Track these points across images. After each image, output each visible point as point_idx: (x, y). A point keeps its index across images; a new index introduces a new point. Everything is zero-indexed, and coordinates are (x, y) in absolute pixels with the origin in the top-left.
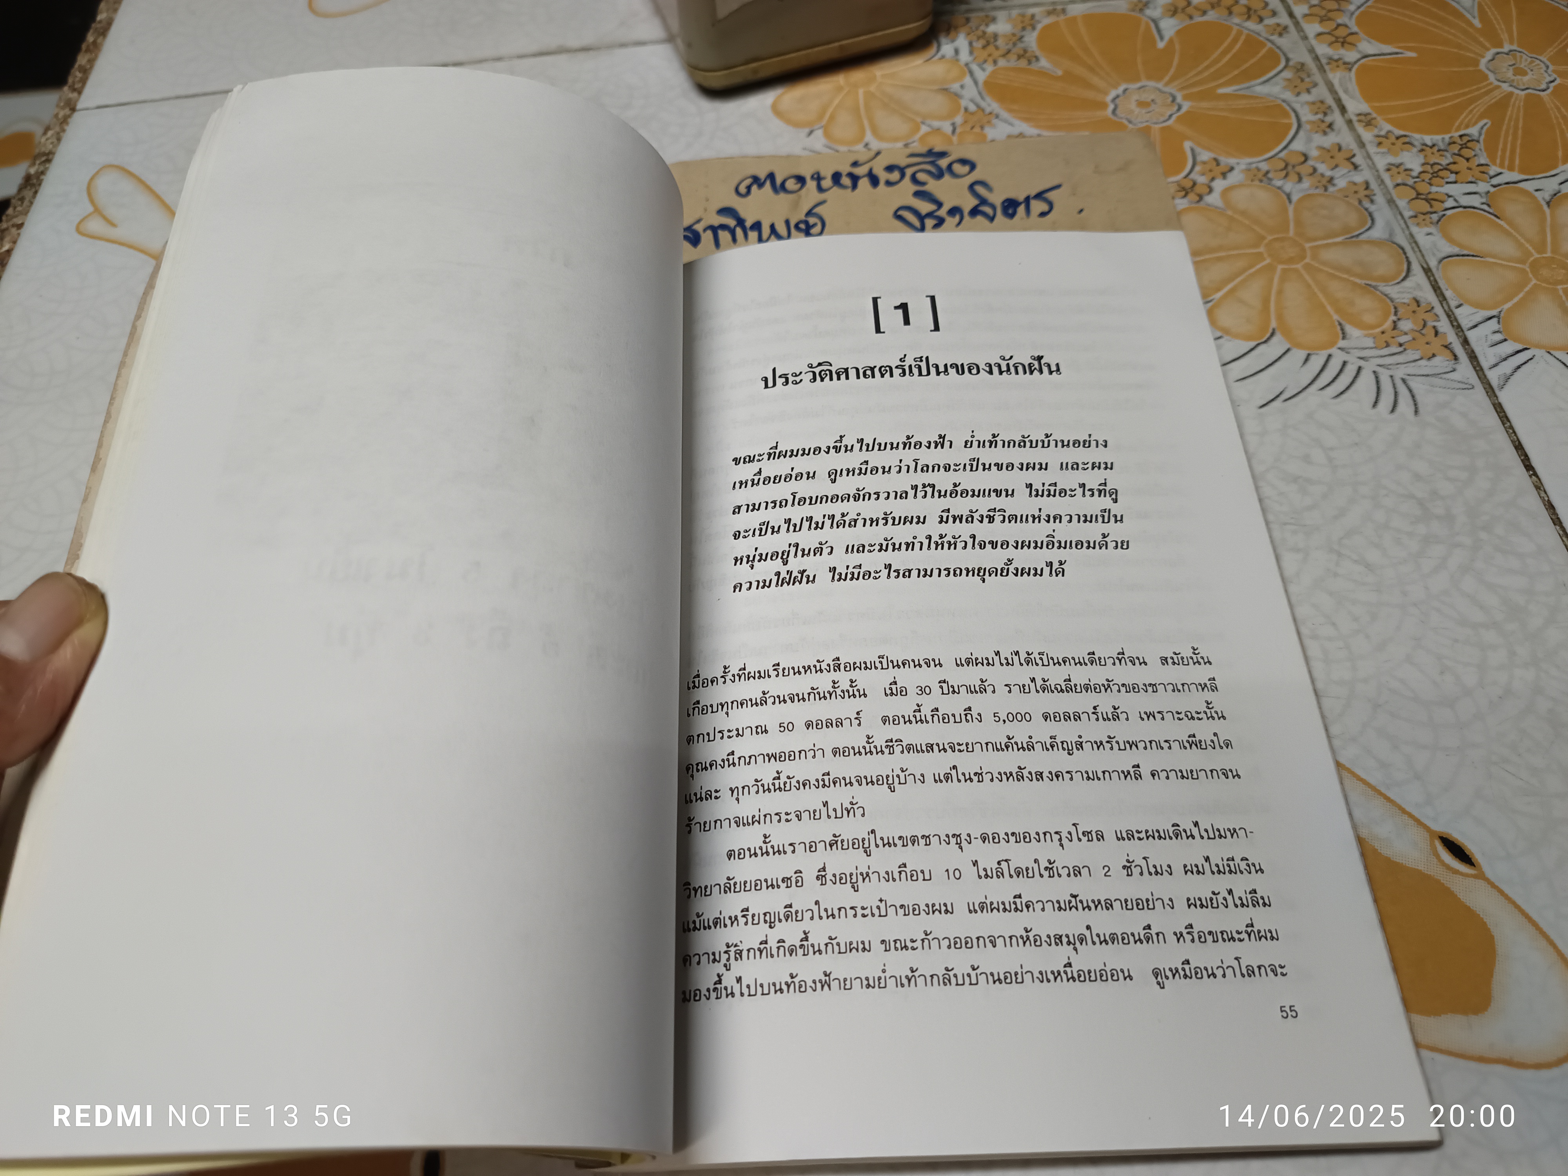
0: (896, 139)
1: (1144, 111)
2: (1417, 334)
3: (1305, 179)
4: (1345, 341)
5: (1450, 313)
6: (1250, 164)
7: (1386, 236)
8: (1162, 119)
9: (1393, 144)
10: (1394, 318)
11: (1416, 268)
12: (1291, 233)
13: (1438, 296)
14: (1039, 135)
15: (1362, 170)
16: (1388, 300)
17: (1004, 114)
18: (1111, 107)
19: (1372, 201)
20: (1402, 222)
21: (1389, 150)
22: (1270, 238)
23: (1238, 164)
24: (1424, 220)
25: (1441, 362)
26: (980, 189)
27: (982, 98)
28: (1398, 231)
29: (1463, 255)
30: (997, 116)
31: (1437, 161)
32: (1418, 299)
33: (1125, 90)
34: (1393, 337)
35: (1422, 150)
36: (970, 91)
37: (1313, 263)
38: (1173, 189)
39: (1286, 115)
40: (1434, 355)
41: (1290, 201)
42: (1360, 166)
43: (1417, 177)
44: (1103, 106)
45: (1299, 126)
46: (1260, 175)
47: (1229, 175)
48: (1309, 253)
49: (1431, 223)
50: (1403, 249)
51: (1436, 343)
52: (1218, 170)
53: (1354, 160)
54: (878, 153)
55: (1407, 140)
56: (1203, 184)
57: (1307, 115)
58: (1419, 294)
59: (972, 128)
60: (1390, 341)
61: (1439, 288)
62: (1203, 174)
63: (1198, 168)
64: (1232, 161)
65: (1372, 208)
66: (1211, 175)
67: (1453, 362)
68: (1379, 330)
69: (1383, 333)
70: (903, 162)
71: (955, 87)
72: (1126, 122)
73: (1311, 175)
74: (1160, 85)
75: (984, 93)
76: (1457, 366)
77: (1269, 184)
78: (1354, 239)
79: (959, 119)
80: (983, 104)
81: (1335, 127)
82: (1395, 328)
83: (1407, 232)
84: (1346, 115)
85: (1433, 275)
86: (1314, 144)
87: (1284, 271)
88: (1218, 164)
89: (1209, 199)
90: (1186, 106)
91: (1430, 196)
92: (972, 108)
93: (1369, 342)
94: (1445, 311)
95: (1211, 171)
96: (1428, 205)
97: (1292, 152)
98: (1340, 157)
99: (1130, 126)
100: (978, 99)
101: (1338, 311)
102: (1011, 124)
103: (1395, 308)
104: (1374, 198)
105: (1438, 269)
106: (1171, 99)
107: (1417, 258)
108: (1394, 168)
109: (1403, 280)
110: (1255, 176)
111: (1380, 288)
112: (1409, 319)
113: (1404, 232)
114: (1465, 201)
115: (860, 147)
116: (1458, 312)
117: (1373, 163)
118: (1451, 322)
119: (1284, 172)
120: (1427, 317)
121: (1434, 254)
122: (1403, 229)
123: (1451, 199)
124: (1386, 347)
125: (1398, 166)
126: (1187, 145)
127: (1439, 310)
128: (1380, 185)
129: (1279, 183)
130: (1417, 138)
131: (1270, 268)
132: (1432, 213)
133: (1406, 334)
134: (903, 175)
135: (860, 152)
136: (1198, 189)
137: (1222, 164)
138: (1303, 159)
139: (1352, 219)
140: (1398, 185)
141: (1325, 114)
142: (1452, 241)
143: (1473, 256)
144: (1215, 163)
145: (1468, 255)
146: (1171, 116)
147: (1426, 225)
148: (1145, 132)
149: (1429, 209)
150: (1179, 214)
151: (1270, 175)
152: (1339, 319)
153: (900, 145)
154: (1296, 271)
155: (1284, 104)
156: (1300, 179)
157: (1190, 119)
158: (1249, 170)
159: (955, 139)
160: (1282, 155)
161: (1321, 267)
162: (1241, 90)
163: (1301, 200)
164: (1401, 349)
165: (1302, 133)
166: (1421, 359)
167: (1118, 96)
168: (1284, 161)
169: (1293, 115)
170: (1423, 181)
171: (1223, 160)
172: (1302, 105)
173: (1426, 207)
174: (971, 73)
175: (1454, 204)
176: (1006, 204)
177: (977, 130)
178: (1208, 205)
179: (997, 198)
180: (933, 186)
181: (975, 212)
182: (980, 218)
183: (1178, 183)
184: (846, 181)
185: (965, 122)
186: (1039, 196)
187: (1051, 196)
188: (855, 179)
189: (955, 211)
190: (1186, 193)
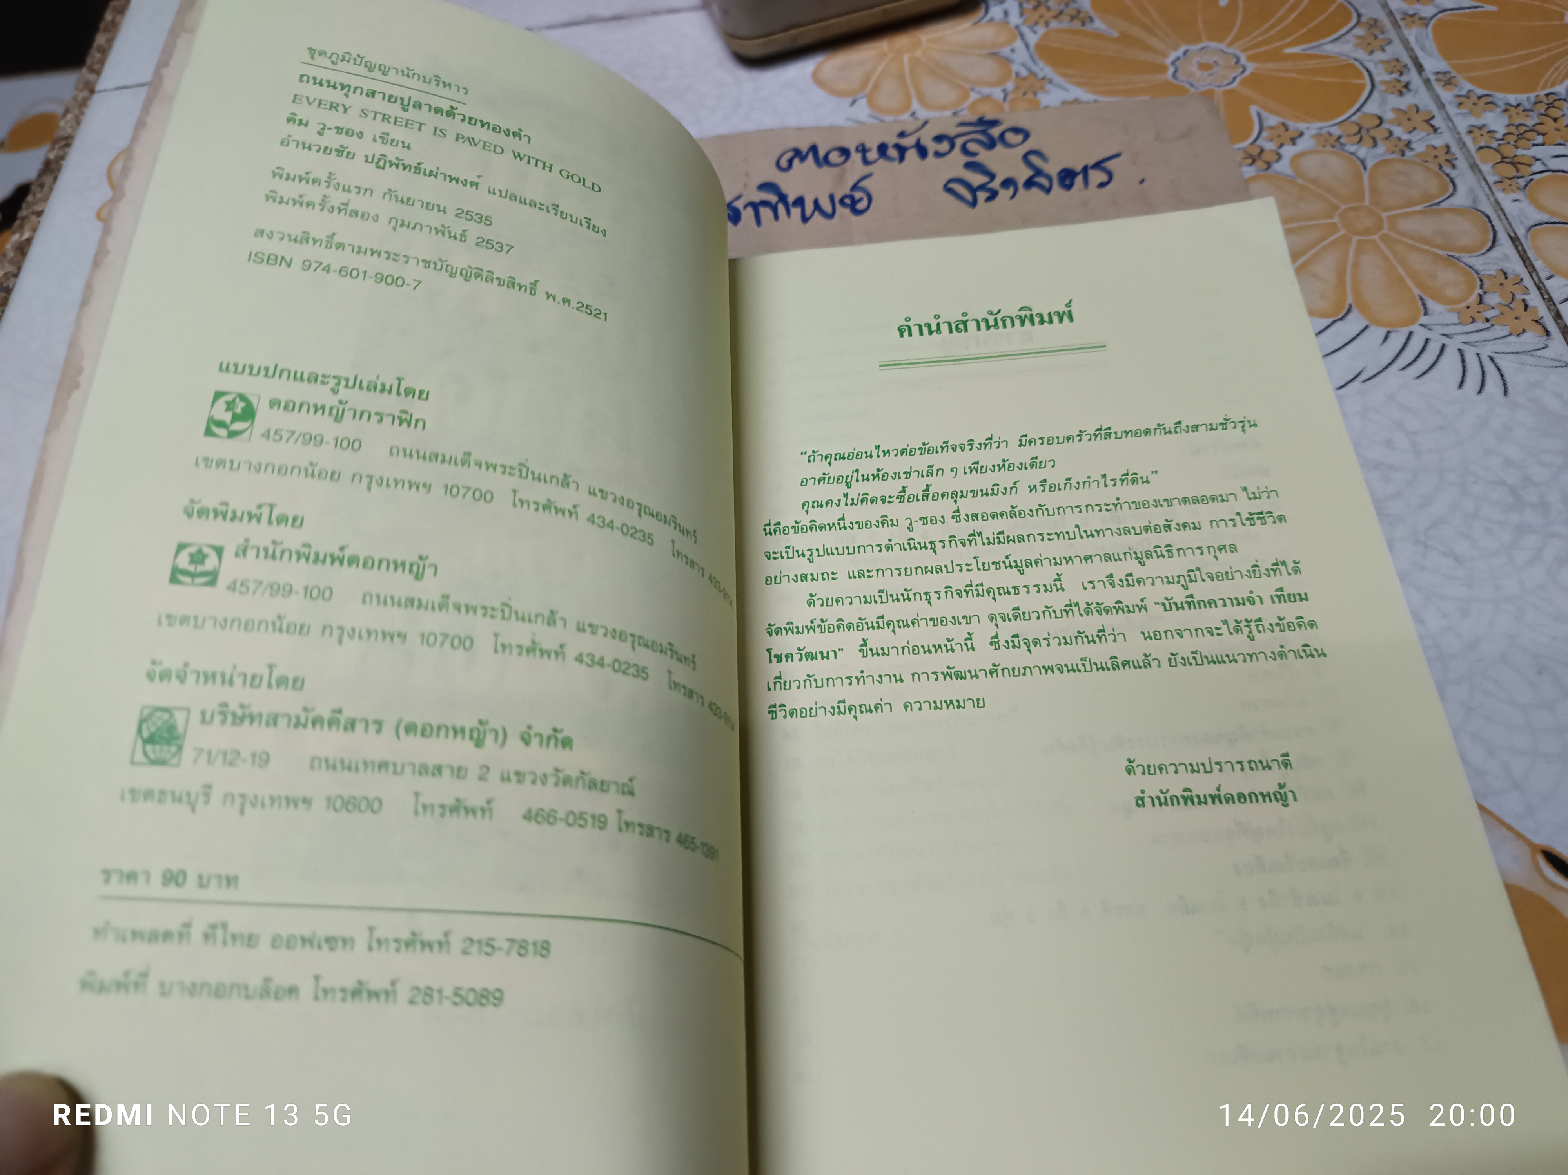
0: (943, 108)
1: (1206, 73)
2: (1506, 309)
3: (1380, 144)
4: (1426, 317)
5: (1541, 285)
6: (1321, 128)
7: (1468, 203)
8: (1226, 82)
9: (1475, 104)
10: (1481, 292)
11: (1502, 237)
12: (1367, 202)
13: (1527, 267)
14: (1096, 101)
15: (1441, 133)
16: (1473, 272)
17: (1058, 79)
18: (1171, 70)
19: (1454, 166)
20: (1486, 188)
21: (1471, 111)
22: (1343, 207)
23: (1308, 128)
24: (1510, 185)
25: (1532, 338)
26: (1034, 159)
27: (1034, 62)
28: (1482, 197)
29: (1554, 223)
30: (1050, 81)
31: (1522, 122)
32: (1506, 270)
33: (1185, 53)
34: (1479, 312)
35: (1506, 110)
36: (1021, 55)
37: (1390, 233)
38: (1239, 156)
39: (1359, 76)
40: (1524, 331)
41: (1365, 168)
42: (1439, 128)
43: (1502, 139)
44: (1163, 69)
45: (1373, 86)
46: (1332, 140)
47: (1299, 141)
48: (1386, 224)
49: (1518, 188)
50: (1488, 217)
51: (1526, 318)
52: (1286, 136)
53: (1433, 122)
54: (926, 123)
55: (1489, 99)
56: (1271, 151)
57: (1381, 76)
58: (1507, 266)
59: (1025, 94)
60: (1475, 315)
61: (1528, 258)
62: (1271, 140)
63: (1265, 134)
64: (1302, 126)
65: (1453, 173)
66: (1280, 141)
67: (1545, 337)
68: (1464, 304)
69: (1468, 307)
70: (952, 131)
71: (1005, 51)
72: (1187, 86)
73: (1387, 139)
74: (1222, 46)
75: (1036, 57)
76: (1550, 343)
77: (1342, 150)
78: (1435, 207)
79: (1010, 85)
80: (1035, 69)
81: (1412, 87)
82: (1481, 302)
83: (1492, 199)
84: (1423, 73)
85: (1522, 245)
86: (1389, 106)
87: (1360, 242)
88: (1287, 129)
89: (1278, 167)
90: (1251, 67)
91: (1516, 160)
92: (1024, 73)
93: (1454, 319)
94: (1535, 283)
95: (1279, 136)
96: (1515, 170)
97: (1366, 115)
98: (1418, 119)
99: (1192, 90)
100: (1030, 64)
101: (1419, 285)
102: (1066, 90)
103: (1481, 280)
104: (1455, 162)
105: (1526, 238)
106: (1234, 60)
107: (1504, 226)
108: (1477, 133)
109: (1488, 250)
110: (1326, 141)
111: (1464, 260)
112: (1495, 292)
113: (1488, 199)
114: (1554, 164)
115: (906, 116)
116: (1549, 284)
117: (1454, 125)
118: (1542, 294)
119: (1358, 137)
120: (1516, 289)
121: (1522, 222)
122: (1487, 195)
123: (1538, 163)
124: (1472, 322)
125: (1480, 128)
126: (1253, 109)
127: (1528, 282)
128: (1461, 149)
129: (1352, 149)
130: (1501, 97)
131: (1345, 241)
132: (1518, 178)
133: (1493, 308)
134: (952, 146)
135: (906, 121)
136: (1266, 156)
137: (1291, 128)
138: (1377, 122)
139: (1432, 185)
140: (1481, 148)
141: (1401, 73)
142: (1540, 208)
143: (1564, 223)
144: (1283, 129)
145: (1559, 223)
146: (1235, 78)
147: (1513, 191)
148: (1209, 95)
149: (1516, 174)
150: (1247, 182)
151: (1342, 140)
152: (1420, 294)
153: (948, 113)
154: (1373, 242)
155: (1357, 64)
156: (1375, 144)
157: (1255, 81)
158: (1320, 135)
159: (1006, 106)
160: (1354, 118)
161: (1400, 238)
162: (1309, 49)
163: (1376, 166)
164: (1488, 325)
165: (1376, 94)
166: (1510, 335)
167: (1178, 58)
168: (1358, 124)
169: (1366, 74)
170: (1509, 143)
171: (1291, 124)
172: (1376, 64)
173: (1512, 172)
174: (1022, 36)
175: (1542, 168)
176: (1063, 175)
177: (1030, 96)
178: (1277, 173)
179: (1053, 168)
180: (984, 156)
181: (1029, 183)
182: (1035, 190)
183: (1244, 150)
184: (893, 153)
185: (1017, 88)
186: (1097, 165)
187: (1110, 165)
188: (902, 151)
189: (1008, 183)
190: (1253, 160)
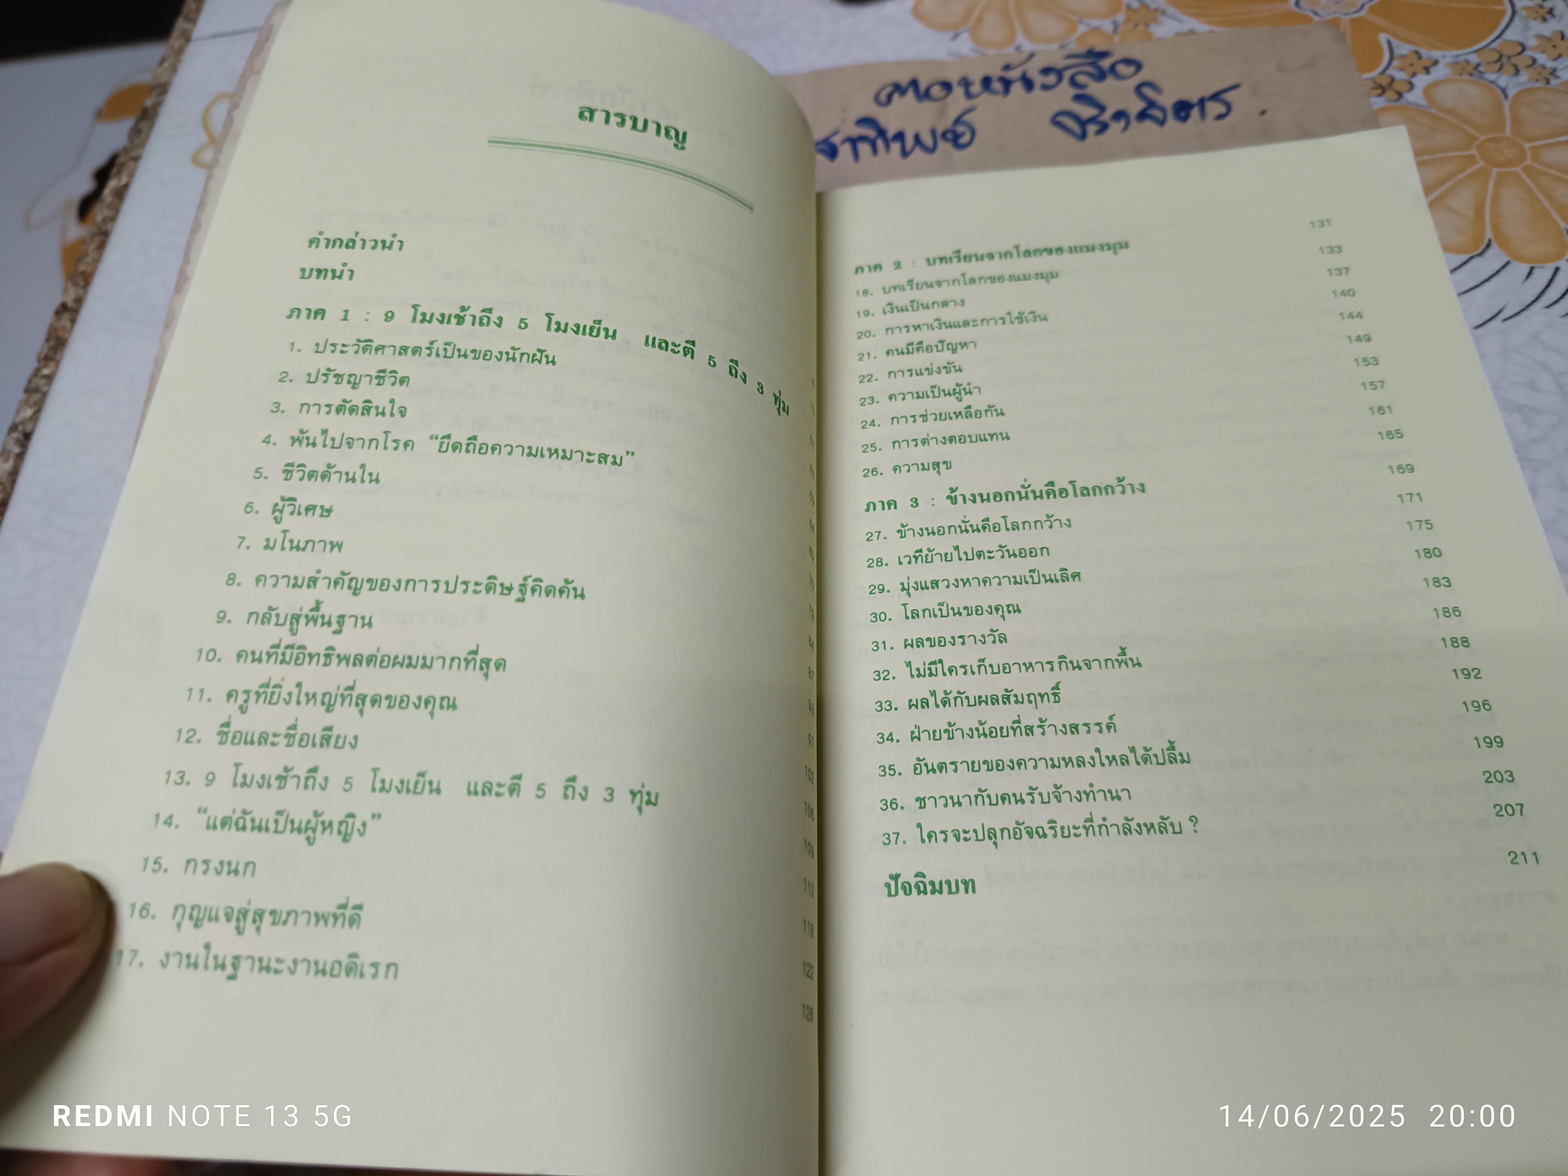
0: (1052, 40)
1: (1331, 2)
3: (1522, 72)
6: (1458, 56)
8: (1352, 10)
12: (1508, 133)
14: (1211, 32)
17: (1171, 10)
22: (1483, 138)
23: (1443, 57)
26: (1147, 91)
30: (1164, 13)
37: (1534, 164)
38: (1367, 86)
39: (1498, 1)
41: (1506, 97)
45: (1514, 12)
46: (1470, 69)
47: (1433, 70)
48: (1529, 155)
52: (1419, 65)
54: (1032, 55)
56: (1403, 80)
57: (1522, 1)
59: (1136, 26)
62: (1402, 69)
63: (1395, 63)
64: (1436, 54)
66: (1412, 70)
70: (1060, 63)
72: (1310, 14)
73: (1530, 66)
77: (1481, 78)
79: (1120, 17)
80: (1147, 1)
81: (1556, 15)
86: (1532, 33)
87: (1500, 174)
88: (1420, 58)
89: (1410, 97)
92: (1135, 5)
95: (1412, 65)
97: (1507, 42)
98: (1563, 46)
99: (1317, 18)
101: (1565, 219)
102: (1180, 21)
110: (1463, 69)
115: (1011, 50)
119: (1498, 65)
126: (1383, 38)
129: (1492, 77)
131: (1484, 172)
134: (1060, 78)
135: (1011, 55)
136: (1397, 86)
137: (1424, 57)
138: (1519, 49)
141: (1544, 0)
144: (1416, 57)
146: (1361, 9)
148: (1334, 24)
150: (1376, 112)
151: (1481, 68)
152: (1567, 228)
153: (1055, 46)
154: (1514, 174)
156: (1517, 72)
157: (1384, 9)
158: (1457, 63)
159: (1117, 38)
160: (1494, 45)
161: (1543, 169)
163: (1519, 95)
165: (1517, 20)
168: (1498, 52)
169: (1506, 1)
171: (1424, 52)
176: (1178, 107)
177: (1141, 28)
178: (1410, 103)
179: (1167, 100)
180: (1094, 88)
181: (1143, 116)
182: (1148, 124)
183: (1373, 80)
184: (997, 86)
185: (1128, 20)
186: (1215, 97)
187: (1228, 96)
188: (1007, 84)
189: (1120, 115)
190: (1382, 89)
